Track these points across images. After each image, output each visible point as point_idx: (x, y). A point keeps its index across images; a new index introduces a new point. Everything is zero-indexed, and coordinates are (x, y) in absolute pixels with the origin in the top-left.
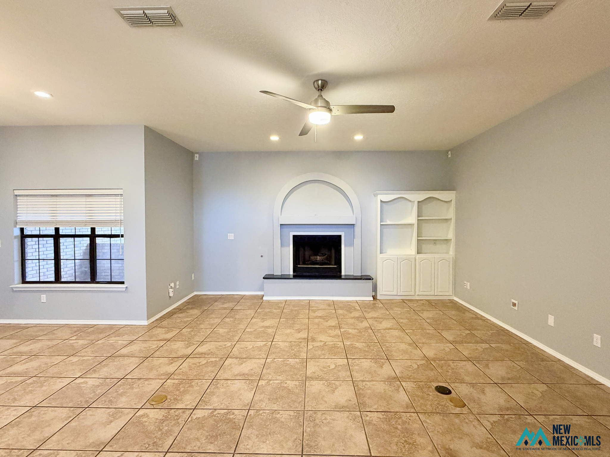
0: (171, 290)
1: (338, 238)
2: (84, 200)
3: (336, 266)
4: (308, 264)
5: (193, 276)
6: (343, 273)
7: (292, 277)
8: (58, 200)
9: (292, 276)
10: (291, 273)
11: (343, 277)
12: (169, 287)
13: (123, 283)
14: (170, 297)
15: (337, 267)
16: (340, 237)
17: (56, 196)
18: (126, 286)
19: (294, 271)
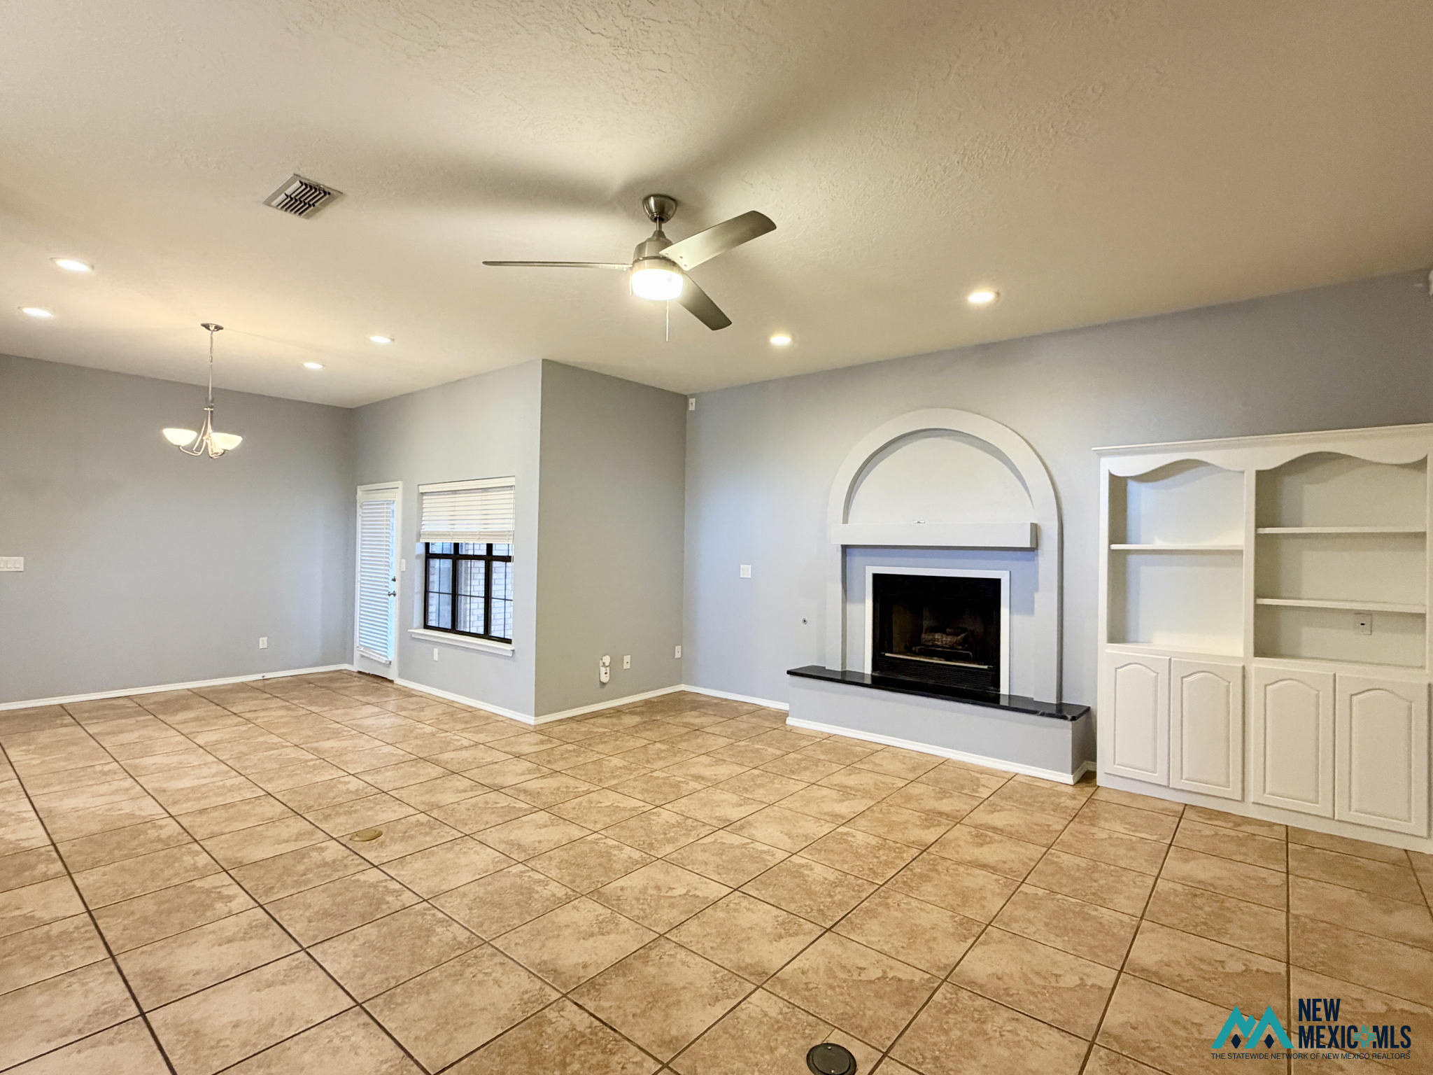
0: (603, 670)
1: (994, 586)
2: (479, 498)
3: (986, 667)
4: (915, 654)
5: (678, 648)
6: (1004, 690)
7: (868, 681)
8: (457, 499)
9: (870, 677)
10: (868, 670)
11: (1004, 702)
12: (601, 664)
13: (508, 641)
14: (603, 684)
15: (989, 670)
16: (996, 583)
17: (455, 492)
18: (513, 648)
19: (875, 666)
